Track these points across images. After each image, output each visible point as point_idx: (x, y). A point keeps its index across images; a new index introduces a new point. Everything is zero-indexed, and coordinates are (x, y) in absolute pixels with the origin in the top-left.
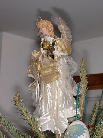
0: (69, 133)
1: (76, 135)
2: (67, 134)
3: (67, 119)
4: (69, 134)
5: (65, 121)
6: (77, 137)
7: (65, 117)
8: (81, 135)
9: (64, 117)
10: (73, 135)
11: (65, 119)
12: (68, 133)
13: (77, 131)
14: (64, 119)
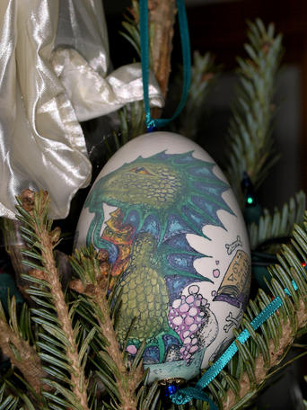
0: (121, 212)
1: (175, 227)
2: (99, 217)
3: (79, 129)
4: (119, 220)
5: (66, 142)
6: (181, 236)
7: (63, 113)
8: (208, 222)
9: (57, 116)
10: (152, 227)
11: (68, 128)
12: (108, 211)
13: (178, 197)
14: (59, 129)
